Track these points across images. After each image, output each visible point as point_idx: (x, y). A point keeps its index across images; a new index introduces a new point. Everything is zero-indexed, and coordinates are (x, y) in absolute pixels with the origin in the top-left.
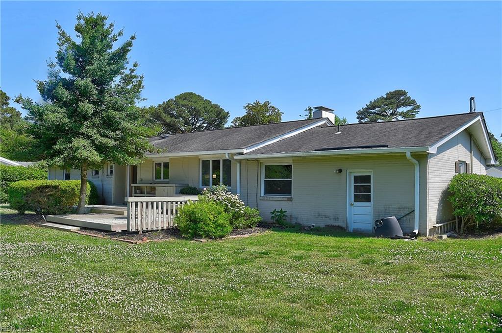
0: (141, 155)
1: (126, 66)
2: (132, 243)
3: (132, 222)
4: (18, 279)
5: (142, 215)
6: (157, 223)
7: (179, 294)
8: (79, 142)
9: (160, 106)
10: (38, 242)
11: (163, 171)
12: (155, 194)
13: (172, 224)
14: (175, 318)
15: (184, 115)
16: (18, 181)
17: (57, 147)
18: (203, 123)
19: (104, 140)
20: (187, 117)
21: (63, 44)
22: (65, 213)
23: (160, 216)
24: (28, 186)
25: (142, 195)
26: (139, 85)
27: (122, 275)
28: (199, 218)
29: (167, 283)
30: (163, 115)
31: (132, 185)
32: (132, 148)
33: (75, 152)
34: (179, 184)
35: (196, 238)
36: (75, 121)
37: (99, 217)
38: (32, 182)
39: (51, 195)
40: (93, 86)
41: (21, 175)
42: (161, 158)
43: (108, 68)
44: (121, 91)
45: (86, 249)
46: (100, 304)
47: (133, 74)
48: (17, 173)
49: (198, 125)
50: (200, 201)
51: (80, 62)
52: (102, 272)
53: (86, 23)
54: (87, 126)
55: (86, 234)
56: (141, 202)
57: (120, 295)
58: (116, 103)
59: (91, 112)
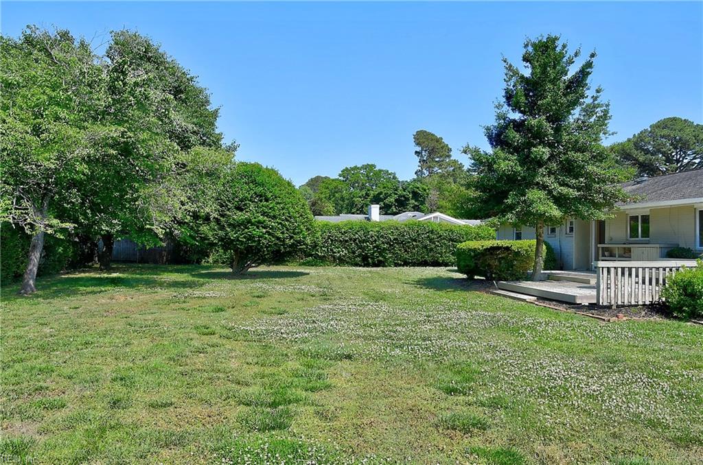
0: (610, 205)
1: (587, 93)
2: (604, 320)
3: (603, 293)
4: (478, 352)
5: (616, 285)
6: (637, 296)
7: (680, 395)
8: (534, 194)
9: (629, 140)
10: (491, 311)
11: (641, 227)
12: (630, 257)
13: (657, 298)
14: (677, 427)
15: (664, 149)
16: (465, 241)
17: (509, 201)
18: (695, 158)
19: (565, 190)
20: (669, 152)
21: (510, 79)
22: (518, 279)
23: (640, 286)
24: (476, 247)
25: (611, 258)
26: (605, 116)
27: (596, 360)
28: (699, 292)
29: (658, 376)
30: (635, 153)
31: (599, 245)
32: (598, 198)
33: (529, 206)
34: (665, 244)
35: (695, 319)
36: (528, 169)
37: (559, 286)
38: (479, 242)
39: (503, 258)
40: (548, 125)
41: (467, 235)
42: (636, 210)
43: (564, 100)
44: (582, 127)
45: (547, 324)
46: (572, 393)
47: (596, 102)
48: (464, 233)
49: (685, 161)
50: (699, 268)
51: (531, 96)
52: (570, 353)
53: (535, 49)
54: (542, 174)
55: (544, 305)
56: (615, 268)
57: (596, 385)
58: (577, 142)
59: (546, 157)
